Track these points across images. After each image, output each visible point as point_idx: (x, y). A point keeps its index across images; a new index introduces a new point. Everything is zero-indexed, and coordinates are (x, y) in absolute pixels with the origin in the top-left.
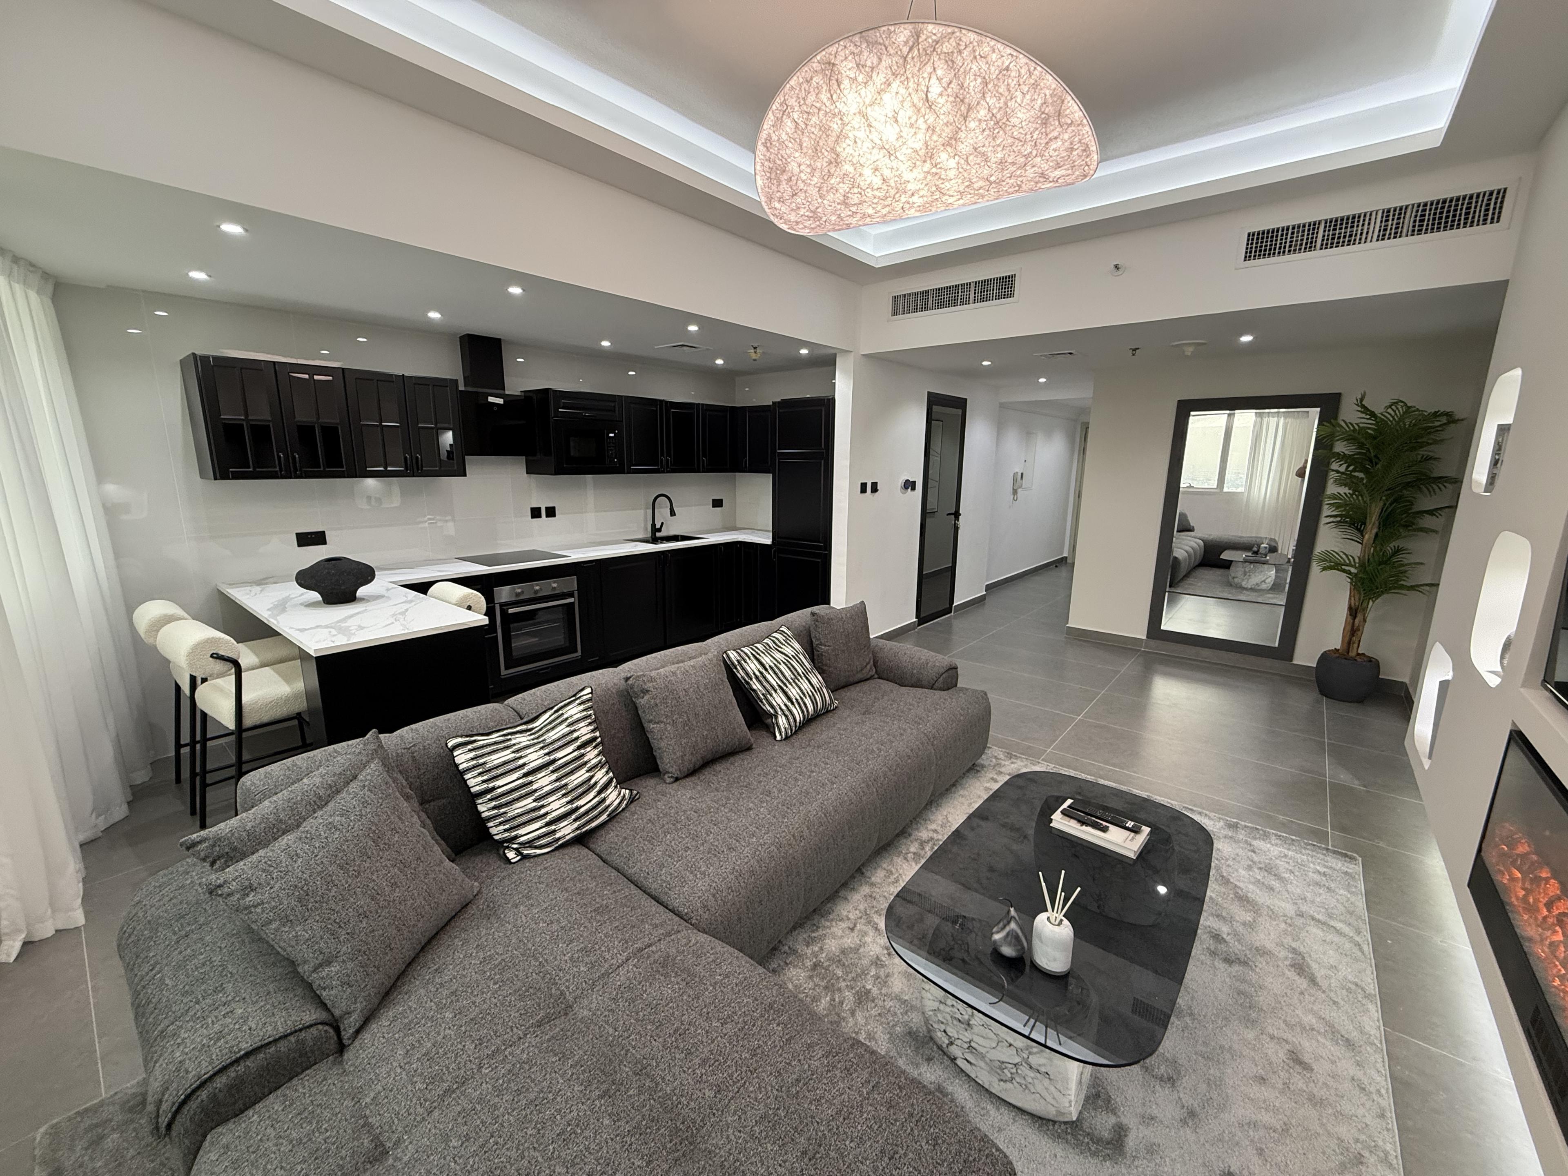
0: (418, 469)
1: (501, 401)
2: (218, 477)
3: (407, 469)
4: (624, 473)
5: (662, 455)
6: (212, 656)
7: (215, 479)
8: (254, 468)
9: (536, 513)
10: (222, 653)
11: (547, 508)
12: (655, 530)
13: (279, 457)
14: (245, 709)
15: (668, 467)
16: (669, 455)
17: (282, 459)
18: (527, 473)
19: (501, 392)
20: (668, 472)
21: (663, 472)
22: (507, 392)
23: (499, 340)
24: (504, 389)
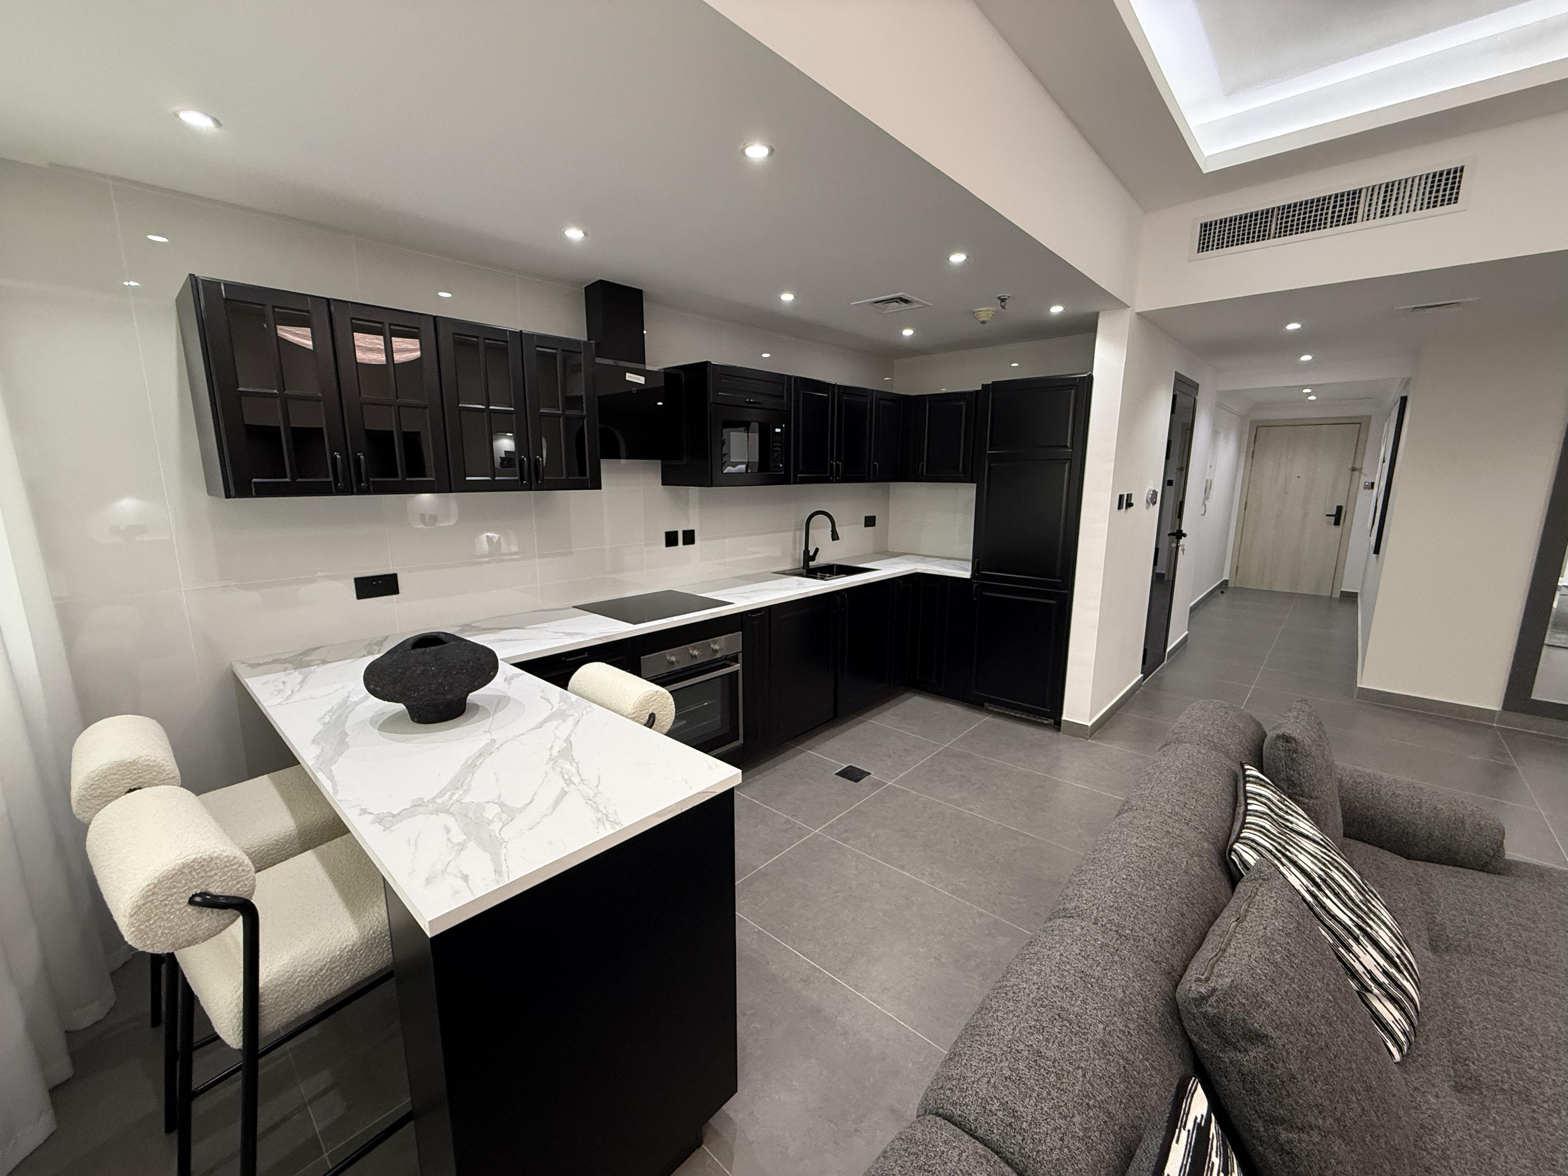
0: (537, 480)
1: (641, 380)
2: (233, 493)
3: (522, 479)
4: (789, 483)
5: (832, 459)
6: (191, 902)
7: (228, 496)
8: (293, 479)
9: (671, 539)
10: (216, 890)
11: (684, 532)
12: (808, 557)
13: (334, 459)
14: (266, 999)
15: (837, 475)
16: (839, 459)
17: (339, 462)
18: (663, 484)
19: (639, 366)
20: (837, 482)
21: (832, 482)
22: (648, 368)
23: (640, 292)
24: (644, 363)
